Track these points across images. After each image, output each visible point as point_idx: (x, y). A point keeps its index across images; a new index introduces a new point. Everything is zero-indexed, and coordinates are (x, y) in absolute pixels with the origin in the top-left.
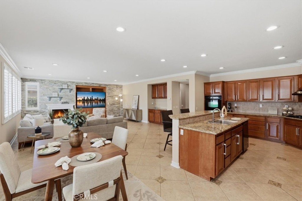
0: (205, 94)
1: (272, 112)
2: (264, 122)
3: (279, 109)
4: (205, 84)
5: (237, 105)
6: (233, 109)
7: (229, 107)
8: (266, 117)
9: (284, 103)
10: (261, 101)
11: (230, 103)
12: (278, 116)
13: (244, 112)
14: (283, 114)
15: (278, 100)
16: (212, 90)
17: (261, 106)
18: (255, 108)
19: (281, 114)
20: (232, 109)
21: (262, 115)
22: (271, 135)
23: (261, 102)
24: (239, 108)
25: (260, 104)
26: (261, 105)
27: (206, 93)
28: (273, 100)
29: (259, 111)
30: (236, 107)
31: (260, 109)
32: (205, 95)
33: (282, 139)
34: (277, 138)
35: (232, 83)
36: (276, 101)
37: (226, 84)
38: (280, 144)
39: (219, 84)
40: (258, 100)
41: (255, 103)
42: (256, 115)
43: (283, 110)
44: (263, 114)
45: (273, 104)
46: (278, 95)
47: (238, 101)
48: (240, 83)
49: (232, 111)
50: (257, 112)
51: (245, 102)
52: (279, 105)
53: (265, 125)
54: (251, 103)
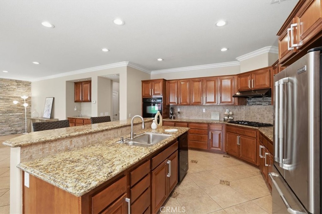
0: (143, 96)
1: (215, 117)
2: (207, 130)
3: (221, 114)
4: (144, 82)
5: (180, 110)
6: (176, 115)
7: (171, 113)
8: (209, 124)
9: (225, 107)
10: (204, 104)
11: (172, 108)
12: (221, 123)
13: (187, 118)
14: (225, 120)
15: (220, 103)
16: (151, 90)
17: (204, 111)
18: (198, 113)
19: (223, 119)
20: (174, 115)
21: (205, 122)
22: (213, 146)
23: (204, 106)
24: (182, 113)
25: (203, 108)
26: (205, 109)
27: (144, 94)
28: (216, 103)
29: (203, 117)
30: (179, 113)
31: (203, 114)
32: (143, 98)
33: (224, 150)
34: (219, 149)
35: (175, 83)
36: (219, 105)
37: (168, 82)
38: (222, 156)
39: (159, 83)
40: (201, 103)
41: (198, 107)
42: (199, 122)
43: (225, 115)
44: (206, 120)
45: (216, 109)
46: (220, 97)
47: (181, 105)
48: (183, 82)
49: (174, 118)
50: (200, 119)
51: (188, 106)
52: (221, 109)
53: (208, 134)
54: (195, 107)
